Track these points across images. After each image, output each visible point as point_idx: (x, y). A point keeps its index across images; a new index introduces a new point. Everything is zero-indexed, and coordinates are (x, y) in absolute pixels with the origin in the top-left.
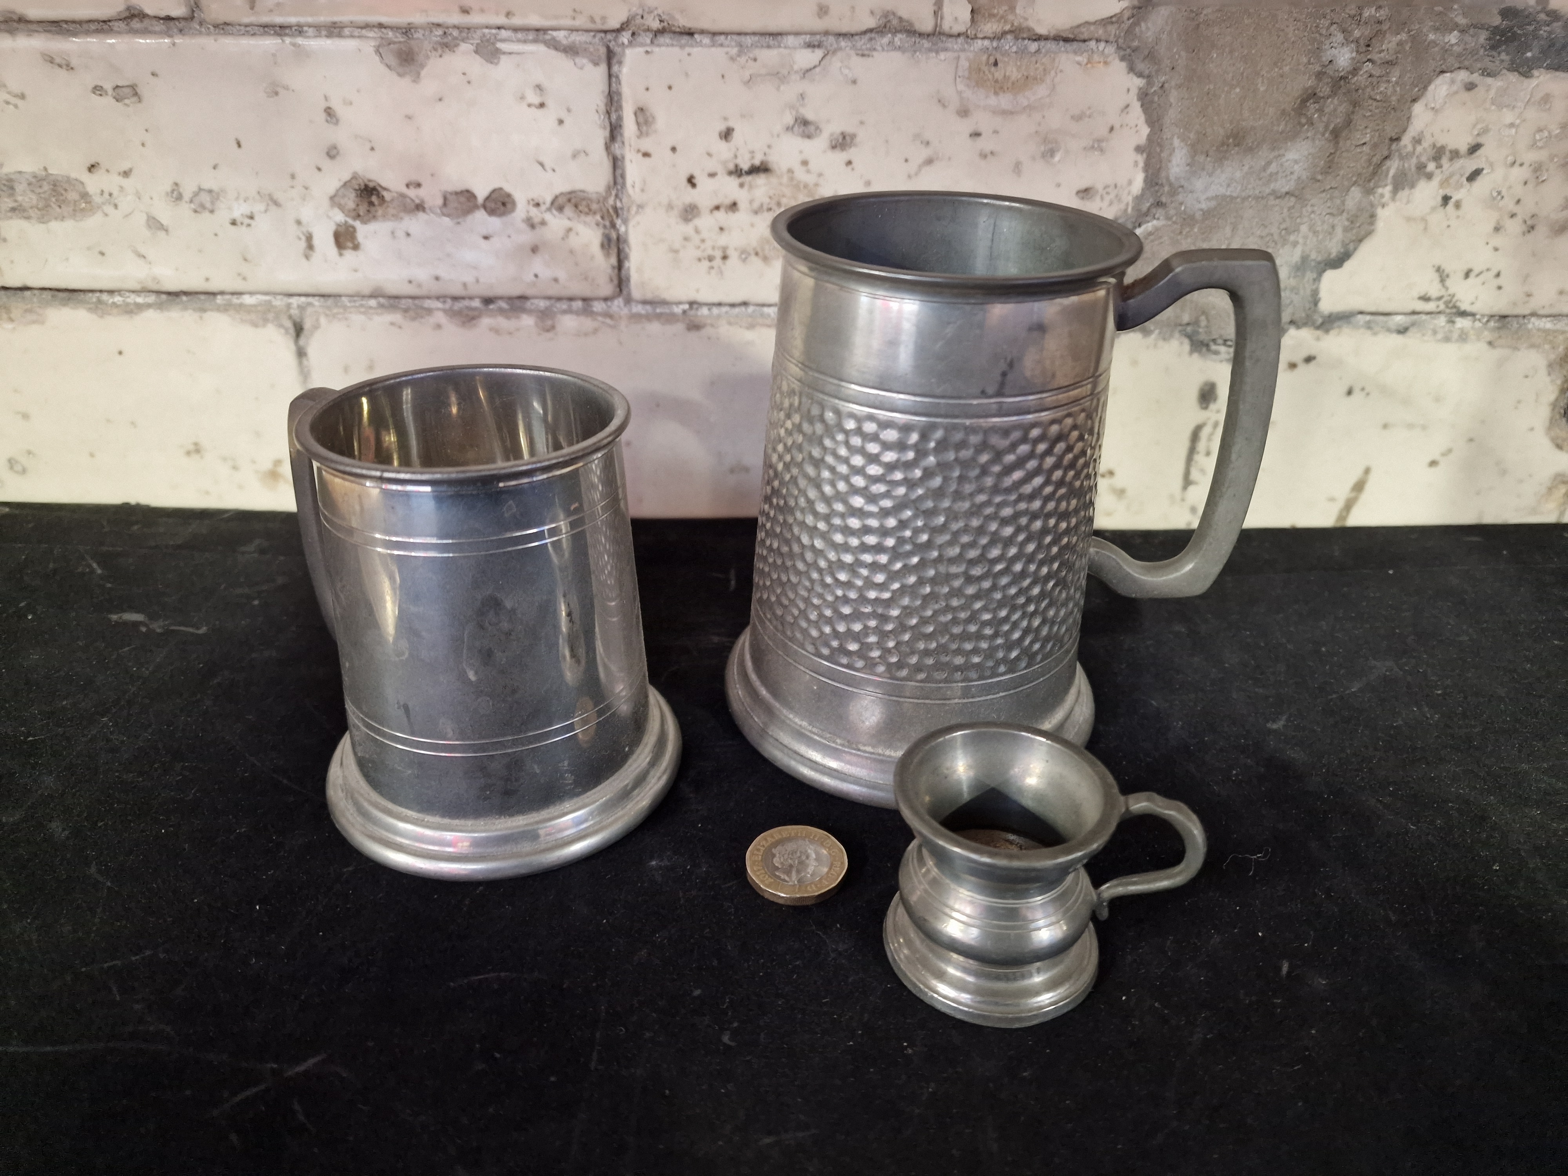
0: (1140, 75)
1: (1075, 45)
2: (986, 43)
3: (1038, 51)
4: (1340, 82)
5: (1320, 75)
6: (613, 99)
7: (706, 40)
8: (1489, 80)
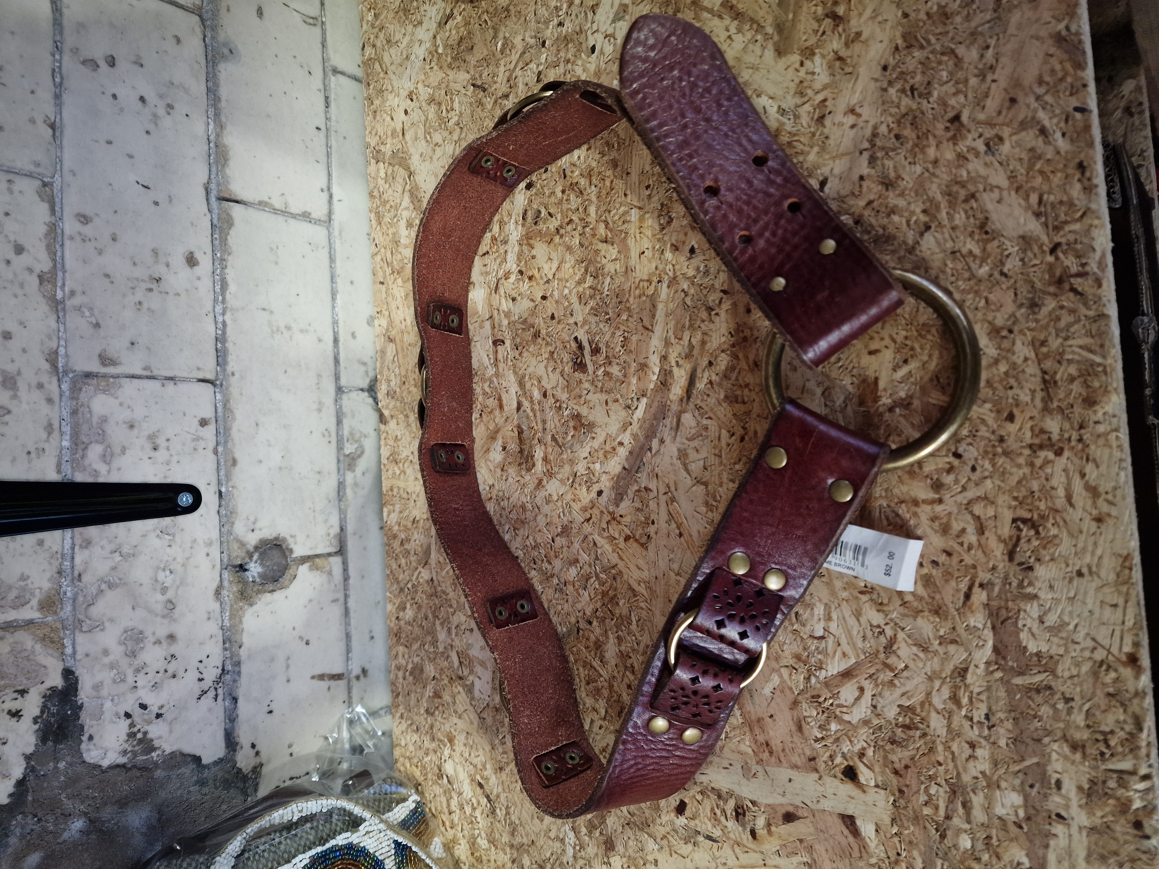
8: (86, 728)
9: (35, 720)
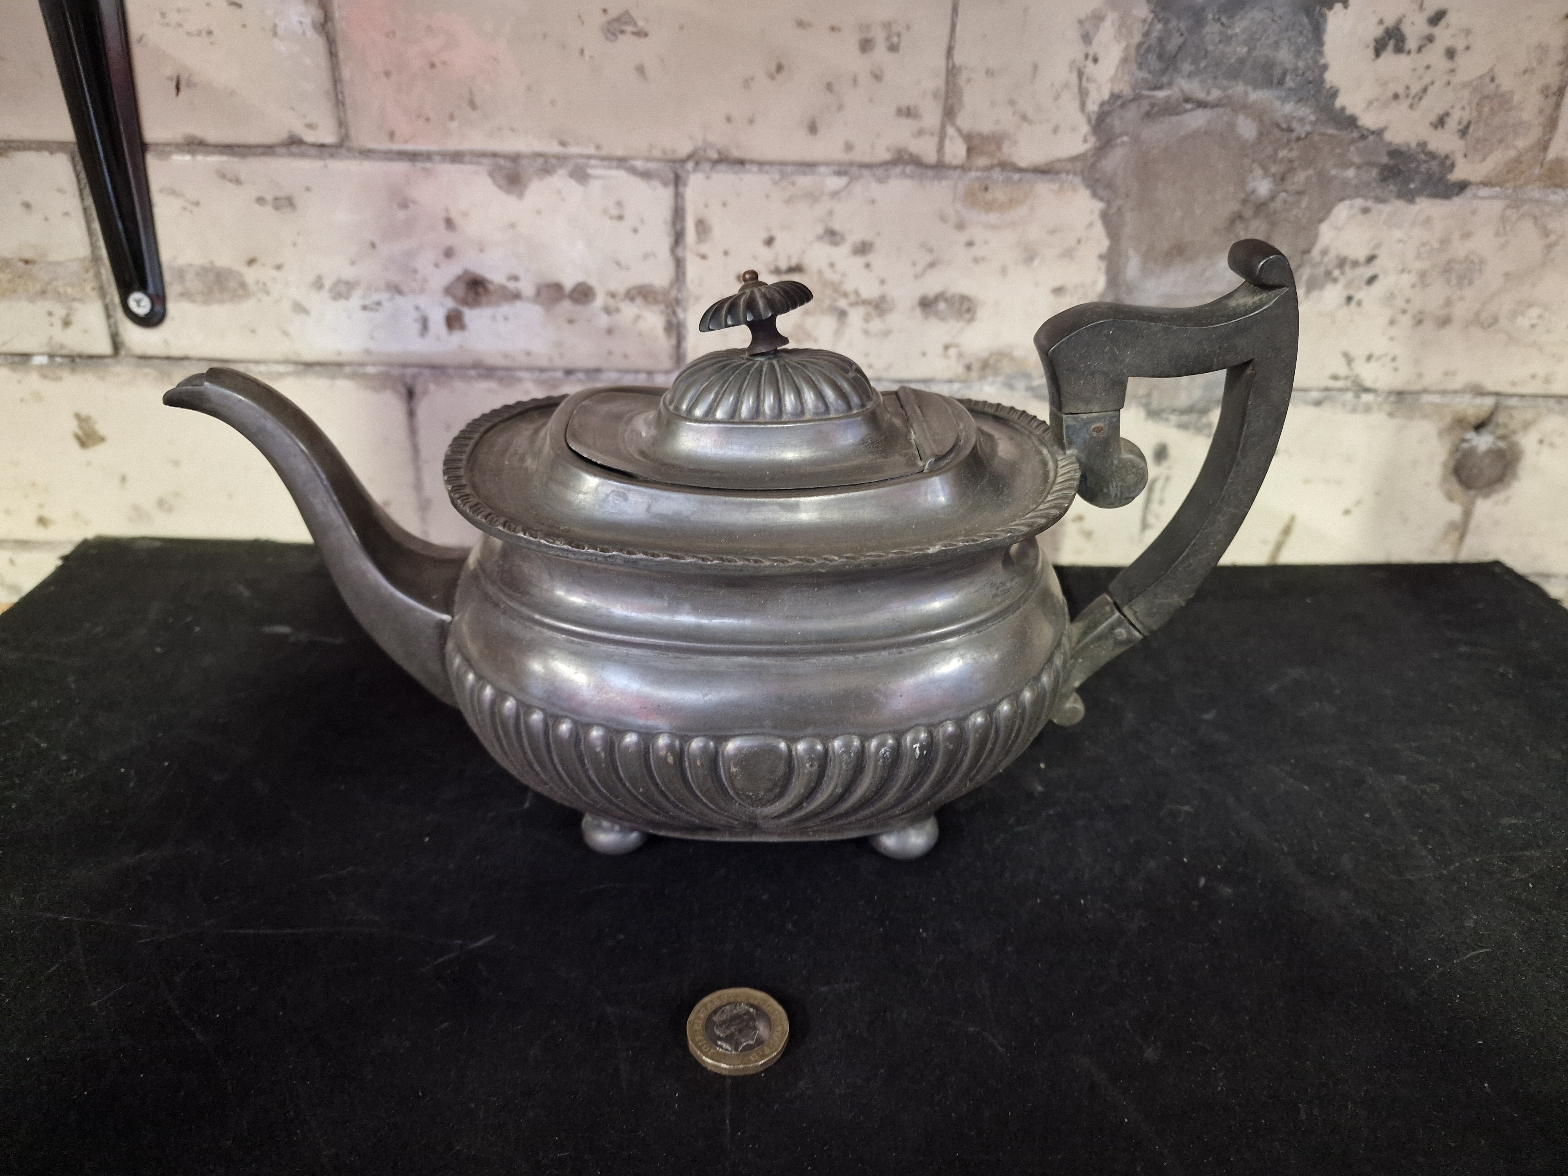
0: (1101, 199)
1: (1049, 177)
2: (979, 174)
3: (1020, 180)
4: (1261, 207)
5: (1245, 201)
6: (678, 213)
7: (755, 168)
8: (1381, 206)
9: (1423, 145)
